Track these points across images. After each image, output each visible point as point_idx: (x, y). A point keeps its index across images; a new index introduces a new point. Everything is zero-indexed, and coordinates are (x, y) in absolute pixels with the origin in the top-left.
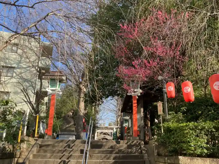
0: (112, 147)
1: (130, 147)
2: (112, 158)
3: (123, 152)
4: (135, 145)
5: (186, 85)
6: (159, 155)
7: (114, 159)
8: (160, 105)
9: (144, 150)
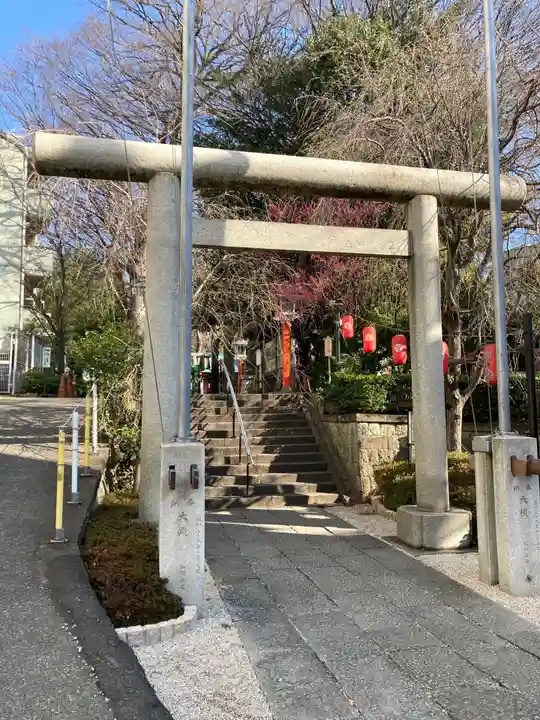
0: (257, 404)
1: (283, 403)
2: (262, 418)
3: (275, 411)
4: (289, 400)
5: (369, 332)
6: (326, 413)
7: (265, 419)
8: (328, 342)
9: (304, 406)
